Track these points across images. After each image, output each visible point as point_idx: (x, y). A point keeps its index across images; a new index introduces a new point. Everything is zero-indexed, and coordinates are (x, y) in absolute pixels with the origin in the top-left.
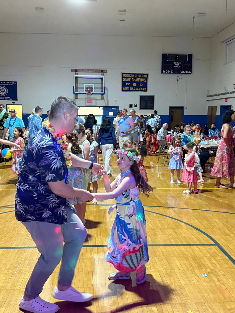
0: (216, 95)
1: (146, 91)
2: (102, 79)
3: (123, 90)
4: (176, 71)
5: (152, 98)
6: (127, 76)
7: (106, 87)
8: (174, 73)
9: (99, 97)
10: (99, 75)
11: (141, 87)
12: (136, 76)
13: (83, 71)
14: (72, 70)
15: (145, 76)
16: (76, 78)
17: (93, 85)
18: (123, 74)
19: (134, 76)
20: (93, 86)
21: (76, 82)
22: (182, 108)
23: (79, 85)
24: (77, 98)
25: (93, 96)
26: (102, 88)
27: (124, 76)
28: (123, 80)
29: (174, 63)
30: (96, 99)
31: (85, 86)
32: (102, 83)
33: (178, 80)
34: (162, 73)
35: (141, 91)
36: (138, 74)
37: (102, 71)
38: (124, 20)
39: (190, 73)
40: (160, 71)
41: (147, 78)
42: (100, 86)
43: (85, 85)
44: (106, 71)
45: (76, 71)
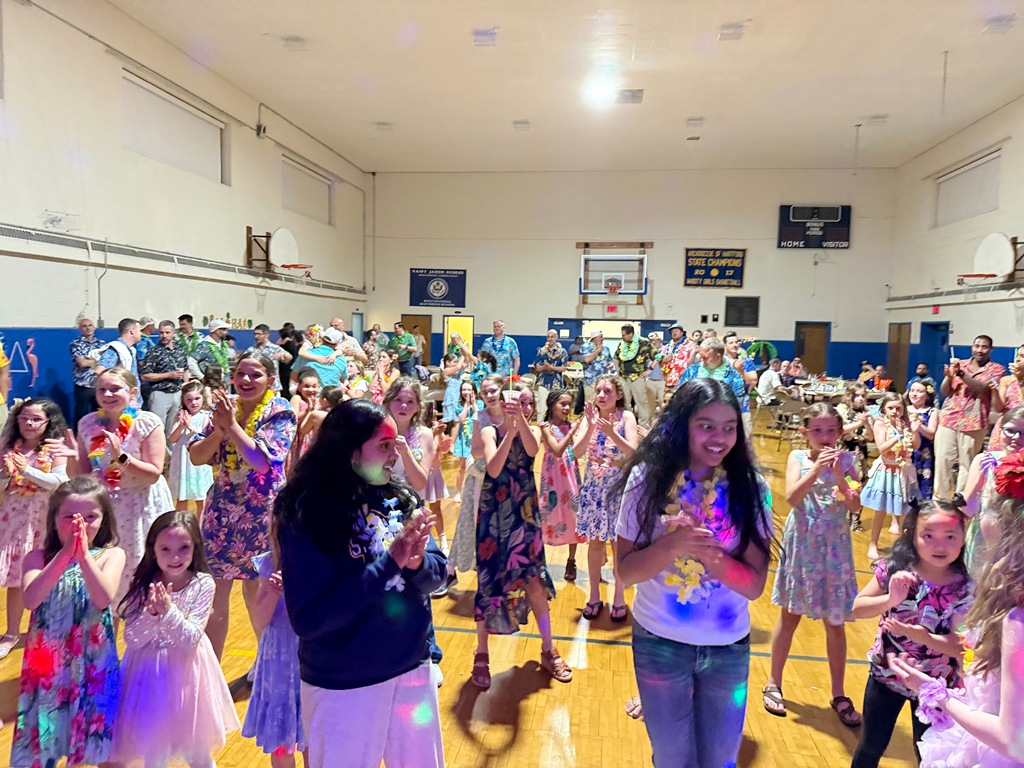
0: (909, 298)
1: (741, 286)
2: (641, 261)
3: (686, 285)
4: (813, 243)
5: (754, 303)
6: (699, 253)
7: (650, 278)
8: (806, 246)
9: (634, 299)
10: (635, 254)
11: (730, 277)
12: (719, 253)
13: (601, 245)
14: (578, 245)
15: (740, 254)
16: (587, 261)
17: (623, 274)
18: (688, 250)
19: (714, 254)
20: (622, 276)
21: (586, 270)
22: (827, 326)
23: (592, 276)
24: (585, 302)
25: (621, 298)
26: (640, 281)
27: (691, 254)
28: (687, 262)
29: (808, 225)
30: (626, 304)
31: (604, 276)
32: (641, 271)
33: (816, 263)
34: (779, 246)
35: (730, 286)
36: (722, 250)
37: (642, 245)
38: (698, 138)
39: (845, 248)
40: (775, 242)
41: (743, 258)
42: (635, 276)
43: (604, 274)
44: (651, 245)
45: (587, 245)
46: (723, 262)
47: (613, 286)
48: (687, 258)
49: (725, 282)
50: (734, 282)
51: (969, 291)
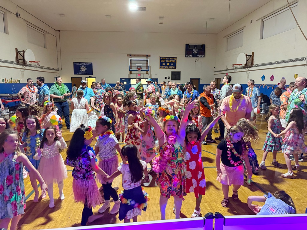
0: (220, 71)
1: (175, 68)
2: (147, 61)
5: (179, 73)
7: (150, 66)
9: (145, 72)
10: (145, 58)
13: (135, 55)
14: (128, 55)
15: (175, 59)
16: (131, 60)
17: (142, 65)
18: (160, 57)
19: (168, 59)
21: (131, 63)
22: (199, 79)
23: (133, 65)
24: (131, 73)
25: (141, 72)
26: (147, 67)
29: (193, 50)
30: (143, 74)
33: (196, 61)
35: (172, 68)
37: (147, 56)
38: (162, 23)
40: (185, 55)
44: (150, 56)
47: (139, 68)
48: (160, 60)
51: (235, 69)
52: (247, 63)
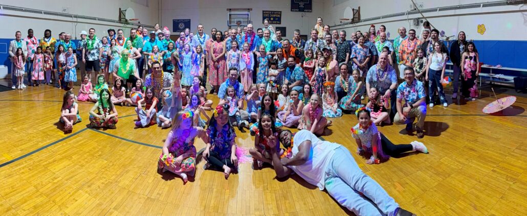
1: (280, 23)
2: (248, 15)
4: (301, 10)
5: (285, 29)
6: (267, 12)
7: (251, 21)
8: (299, 11)
10: (246, 12)
11: (277, 20)
12: (273, 12)
13: (235, 10)
14: (227, 10)
15: (279, 13)
16: (230, 15)
18: (263, 11)
20: (242, 20)
21: (230, 18)
23: (232, 20)
27: (264, 12)
29: (300, 4)
31: (236, 20)
32: (248, 18)
33: (302, 17)
34: (291, 11)
35: (277, 23)
36: (274, 11)
37: (249, 9)
39: (311, 12)
40: (290, 9)
41: (280, 15)
42: (246, 20)
44: (252, 9)
45: (230, 10)
46: (275, 16)
48: (263, 14)
49: (275, 22)
50: (278, 22)
52: (354, 18)
